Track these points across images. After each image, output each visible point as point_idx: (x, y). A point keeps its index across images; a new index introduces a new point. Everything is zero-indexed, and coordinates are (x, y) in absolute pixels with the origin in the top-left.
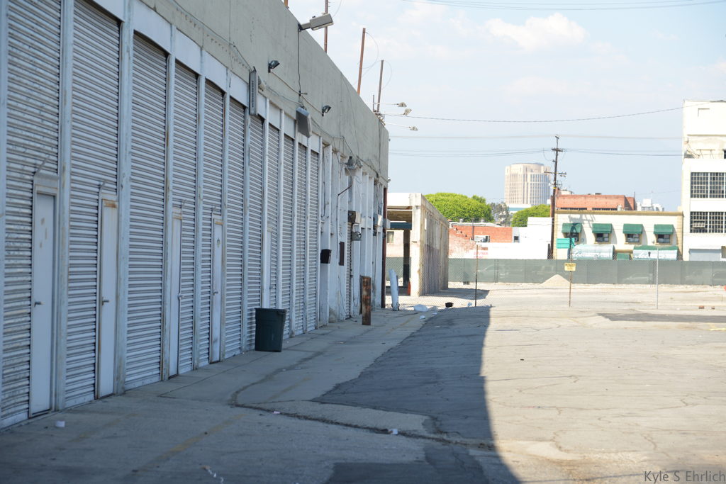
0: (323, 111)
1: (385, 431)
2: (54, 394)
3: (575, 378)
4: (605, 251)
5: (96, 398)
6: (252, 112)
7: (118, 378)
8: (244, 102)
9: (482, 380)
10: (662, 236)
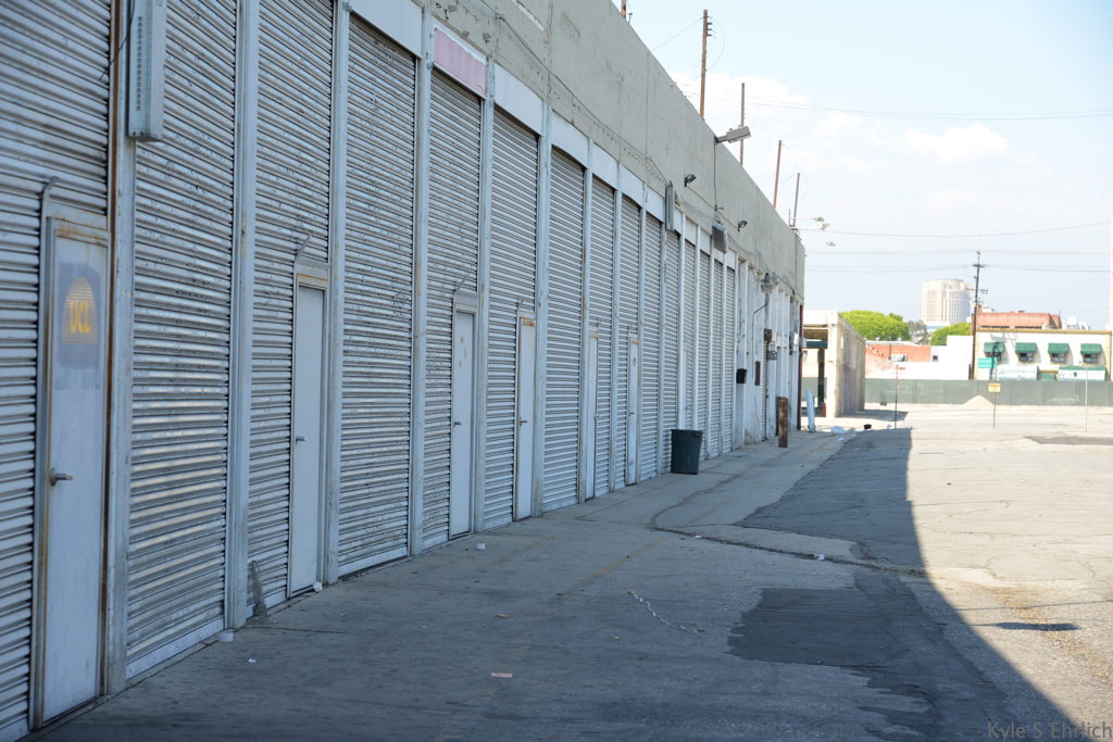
0: (740, 226)
1: (811, 557)
2: (473, 515)
3: (1007, 503)
4: (1028, 371)
5: (514, 520)
6: (669, 227)
7: (536, 500)
8: (660, 217)
9: (909, 505)
10: (1089, 356)
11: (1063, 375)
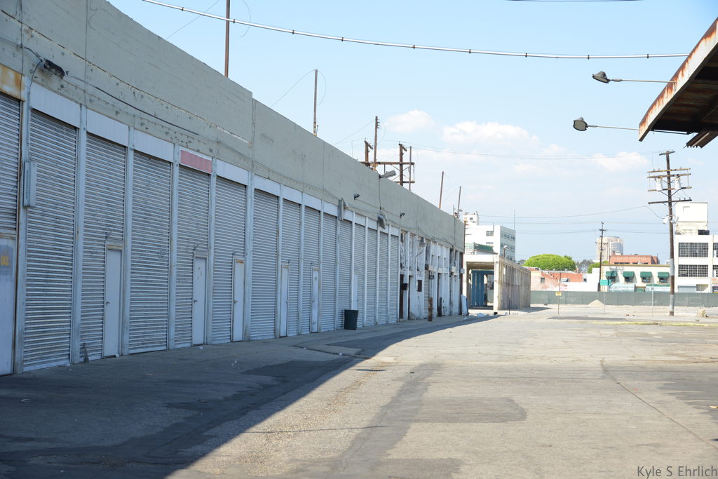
0: (401, 215)
2: (206, 338)
4: (630, 287)
5: (232, 341)
6: (341, 218)
8: (336, 215)
10: (663, 279)
11: (649, 289)
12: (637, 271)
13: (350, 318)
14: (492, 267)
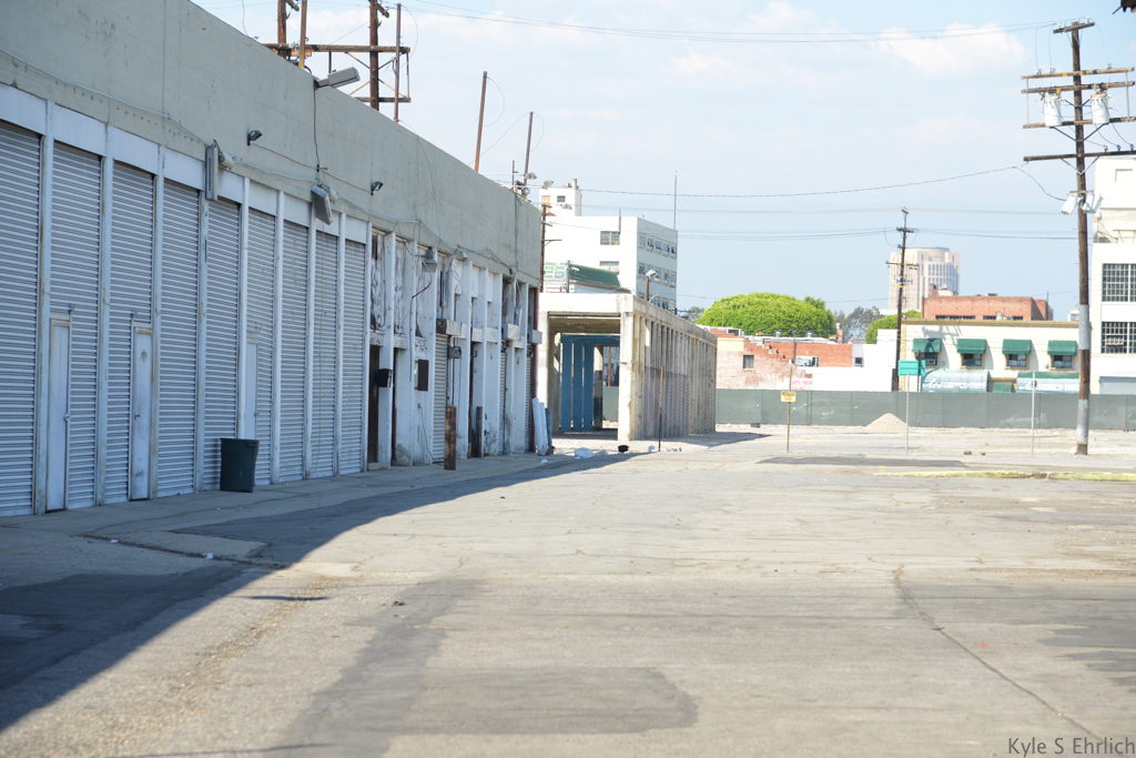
0: (373, 189)
4: (976, 380)
6: (209, 196)
8: (198, 184)
10: (1060, 358)
11: (1025, 385)
12: (995, 338)
13: (235, 461)
14: (616, 327)
